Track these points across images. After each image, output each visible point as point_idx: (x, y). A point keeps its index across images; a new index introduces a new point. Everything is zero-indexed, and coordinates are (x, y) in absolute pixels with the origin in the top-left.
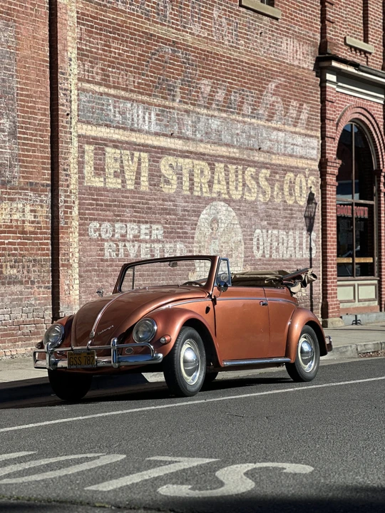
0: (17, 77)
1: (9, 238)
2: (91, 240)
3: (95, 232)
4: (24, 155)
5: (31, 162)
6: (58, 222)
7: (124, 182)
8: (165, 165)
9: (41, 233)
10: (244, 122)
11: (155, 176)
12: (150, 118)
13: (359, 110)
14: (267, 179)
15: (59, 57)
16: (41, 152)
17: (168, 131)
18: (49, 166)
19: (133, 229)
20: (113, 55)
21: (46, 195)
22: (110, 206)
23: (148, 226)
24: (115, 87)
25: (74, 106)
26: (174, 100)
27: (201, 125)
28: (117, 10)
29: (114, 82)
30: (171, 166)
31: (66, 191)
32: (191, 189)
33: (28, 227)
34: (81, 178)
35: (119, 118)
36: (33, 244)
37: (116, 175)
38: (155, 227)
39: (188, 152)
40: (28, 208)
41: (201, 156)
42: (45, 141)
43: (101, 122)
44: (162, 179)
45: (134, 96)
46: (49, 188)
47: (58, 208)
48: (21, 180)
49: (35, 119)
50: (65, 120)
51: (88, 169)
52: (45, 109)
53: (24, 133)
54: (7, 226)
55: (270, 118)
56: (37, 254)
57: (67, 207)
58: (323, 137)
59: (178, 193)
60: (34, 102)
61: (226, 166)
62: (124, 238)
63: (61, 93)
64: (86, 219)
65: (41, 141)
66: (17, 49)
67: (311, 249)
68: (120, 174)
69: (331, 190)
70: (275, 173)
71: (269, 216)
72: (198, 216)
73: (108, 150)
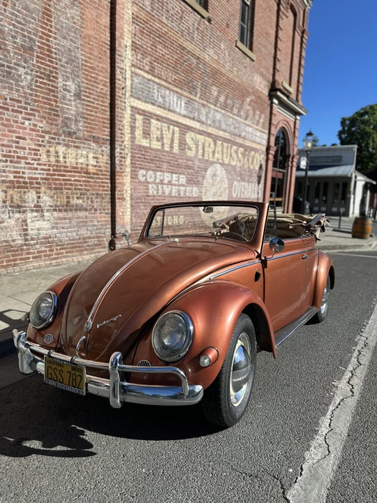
0: (82, 50)
1: (74, 176)
2: (140, 182)
3: (143, 177)
4: (88, 114)
5: (93, 120)
6: (115, 167)
7: (163, 145)
8: (189, 137)
9: (102, 175)
10: (233, 118)
11: (183, 143)
12: (181, 104)
13: (285, 122)
14: (242, 154)
15: (117, 42)
16: (102, 114)
17: (191, 115)
18: (109, 126)
19: (168, 177)
20: (158, 54)
21: (106, 147)
22: (153, 160)
23: (177, 175)
24: (159, 78)
25: (128, 83)
26: (196, 96)
27: (210, 115)
28: (162, 22)
29: (158, 74)
30: (192, 139)
31: (121, 146)
32: (203, 155)
33: (91, 169)
34: (133, 138)
35: (160, 100)
36: (95, 182)
37: (158, 140)
38: (181, 176)
39: (203, 131)
40: (91, 155)
41: (209, 135)
42: (105, 106)
43: (148, 100)
44: (187, 146)
45: (171, 87)
46: (108, 142)
47: (115, 157)
48: (85, 133)
49: (97, 87)
50: (121, 92)
51: (138, 133)
52: (106, 82)
53: (88, 97)
54: (73, 167)
55: (246, 118)
56: (99, 190)
57: (122, 157)
58: (269, 133)
59: (196, 156)
60: (97, 74)
61: (222, 143)
62: (162, 182)
63: (118, 71)
64: (137, 167)
65: (102, 105)
66: (82, 27)
67: (258, 193)
68: (160, 139)
69: (271, 163)
70: (246, 150)
71: (241, 174)
72: (206, 172)
73: (153, 121)
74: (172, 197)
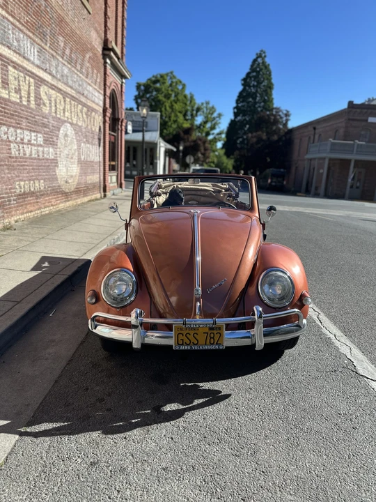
2: (2, 140)
3: (5, 134)
7: (21, 98)
8: (43, 89)
10: (77, 75)
11: (38, 98)
12: (34, 52)
13: (115, 85)
14: (86, 114)
17: (44, 66)
19: (27, 135)
22: (13, 115)
23: (35, 134)
24: (12, 16)
26: (46, 44)
27: (59, 68)
29: (12, 11)
30: (46, 93)
32: (56, 112)
35: (15, 44)
37: (16, 91)
38: (39, 135)
39: (53, 85)
41: (59, 90)
43: (4, 43)
44: (42, 101)
45: (24, 30)
55: (87, 76)
58: (105, 95)
59: (50, 113)
61: (70, 101)
62: (22, 141)
67: (100, 157)
68: (18, 91)
69: (107, 126)
70: (88, 111)
71: (86, 136)
72: (59, 131)
73: (10, 68)
74: (32, 159)
